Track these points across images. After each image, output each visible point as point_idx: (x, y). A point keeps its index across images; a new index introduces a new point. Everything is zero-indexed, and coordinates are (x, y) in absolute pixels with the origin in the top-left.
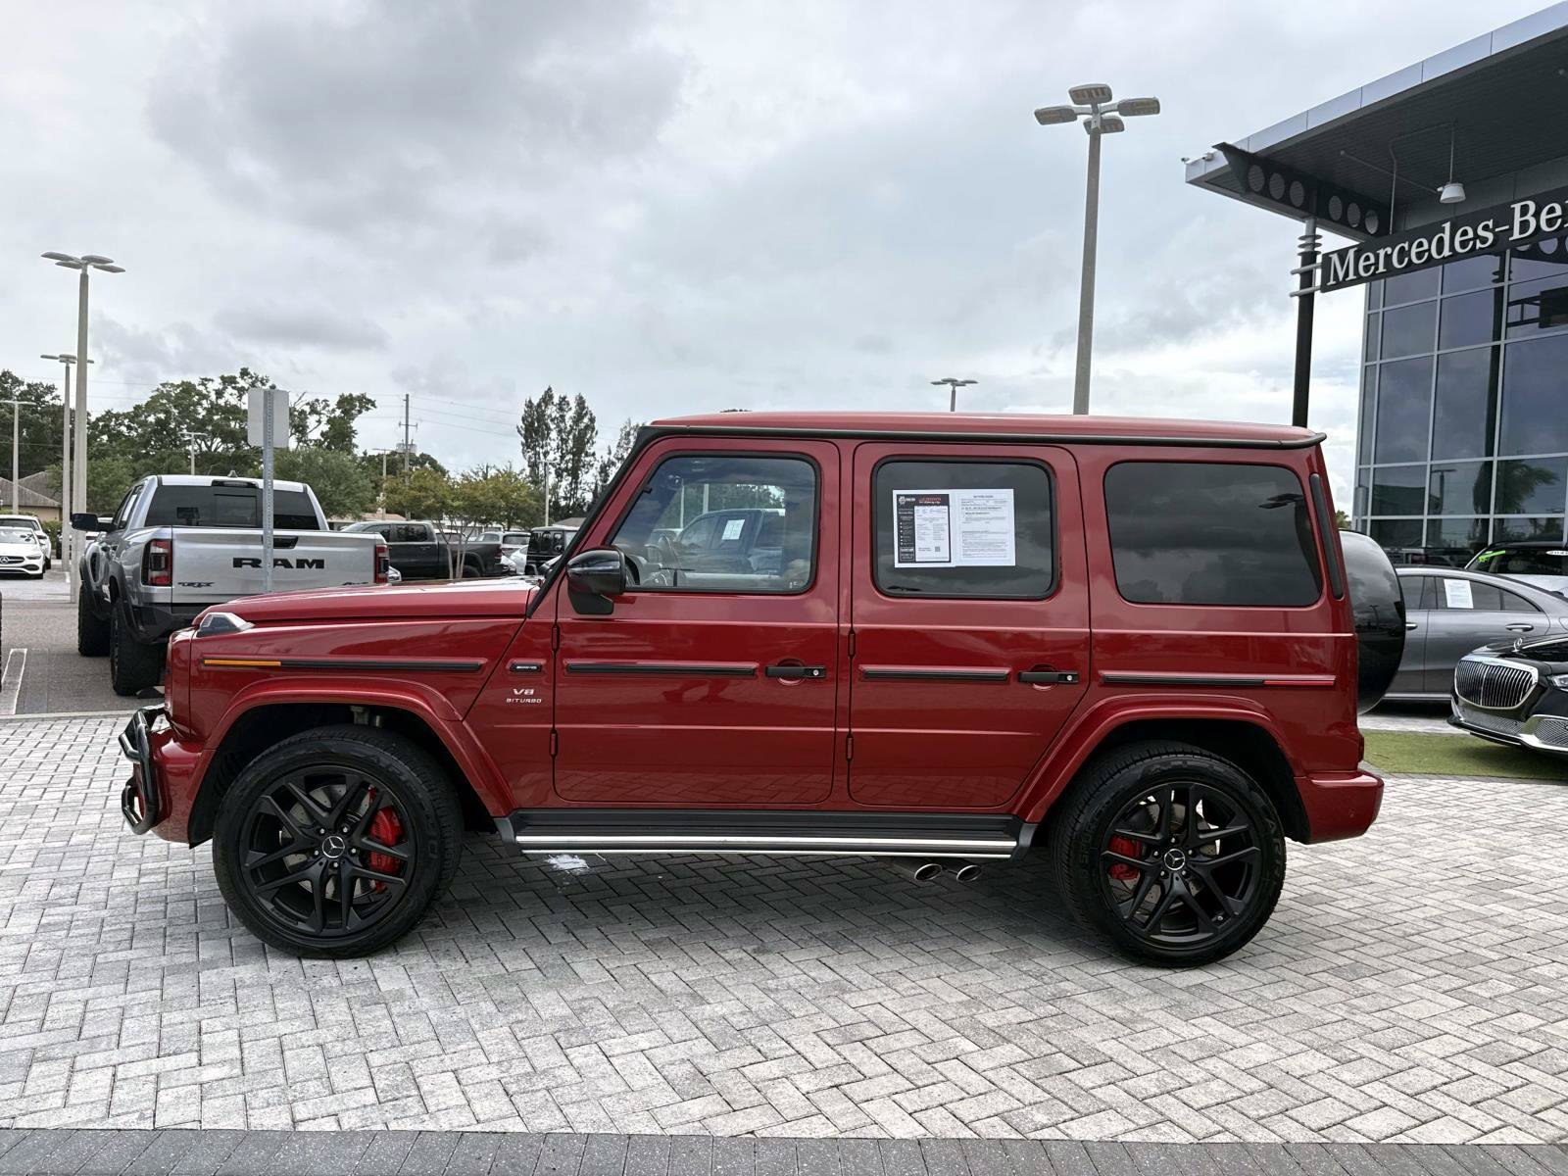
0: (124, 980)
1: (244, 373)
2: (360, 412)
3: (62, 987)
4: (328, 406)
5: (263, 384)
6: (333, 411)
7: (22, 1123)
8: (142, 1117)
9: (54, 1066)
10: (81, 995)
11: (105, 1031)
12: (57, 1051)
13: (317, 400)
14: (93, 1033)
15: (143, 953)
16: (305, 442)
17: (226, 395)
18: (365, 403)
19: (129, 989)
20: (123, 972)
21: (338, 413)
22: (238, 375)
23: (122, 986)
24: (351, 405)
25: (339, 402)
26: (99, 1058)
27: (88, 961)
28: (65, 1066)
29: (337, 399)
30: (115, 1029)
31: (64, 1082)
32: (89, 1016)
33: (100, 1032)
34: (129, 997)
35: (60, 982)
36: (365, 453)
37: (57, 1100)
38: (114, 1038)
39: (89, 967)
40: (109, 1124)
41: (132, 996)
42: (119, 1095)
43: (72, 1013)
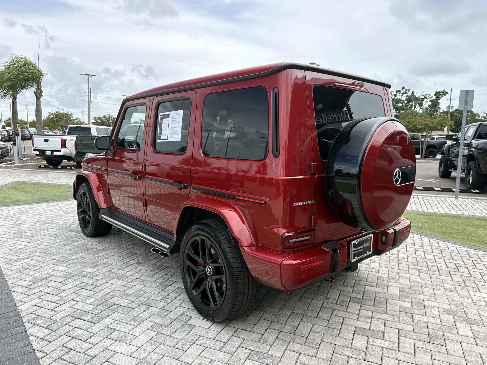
1: (403, 88)
2: (442, 96)
4: (430, 96)
5: (409, 91)
6: (432, 97)
13: (427, 94)
16: (422, 108)
17: (397, 96)
18: (444, 93)
21: (434, 98)
22: (401, 89)
24: (439, 95)
25: (435, 94)
29: (434, 93)
36: (443, 111)
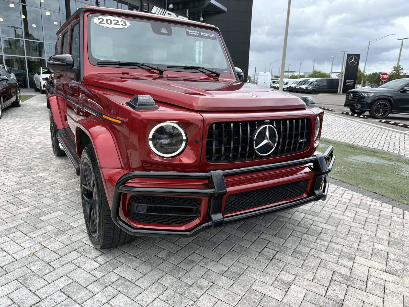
0: (331, 217)
3: (349, 222)
7: (361, 195)
8: (340, 188)
9: (354, 202)
10: (344, 218)
11: (341, 205)
12: (353, 205)
14: (344, 205)
15: (320, 225)
19: (330, 213)
20: (330, 219)
23: (332, 215)
26: (344, 200)
27: (339, 229)
28: (352, 201)
30: (338, 204)
31: (352, 199)
32: (344, 210)
33: (342, 205)
34: (332, 211)
35: (349, 224)
37: (354, 196)
38: (339, 202)
39: (339, 227)
40: (345, 189)
41: (331, 211)
42: (343, 193)
43: (348, 213)
